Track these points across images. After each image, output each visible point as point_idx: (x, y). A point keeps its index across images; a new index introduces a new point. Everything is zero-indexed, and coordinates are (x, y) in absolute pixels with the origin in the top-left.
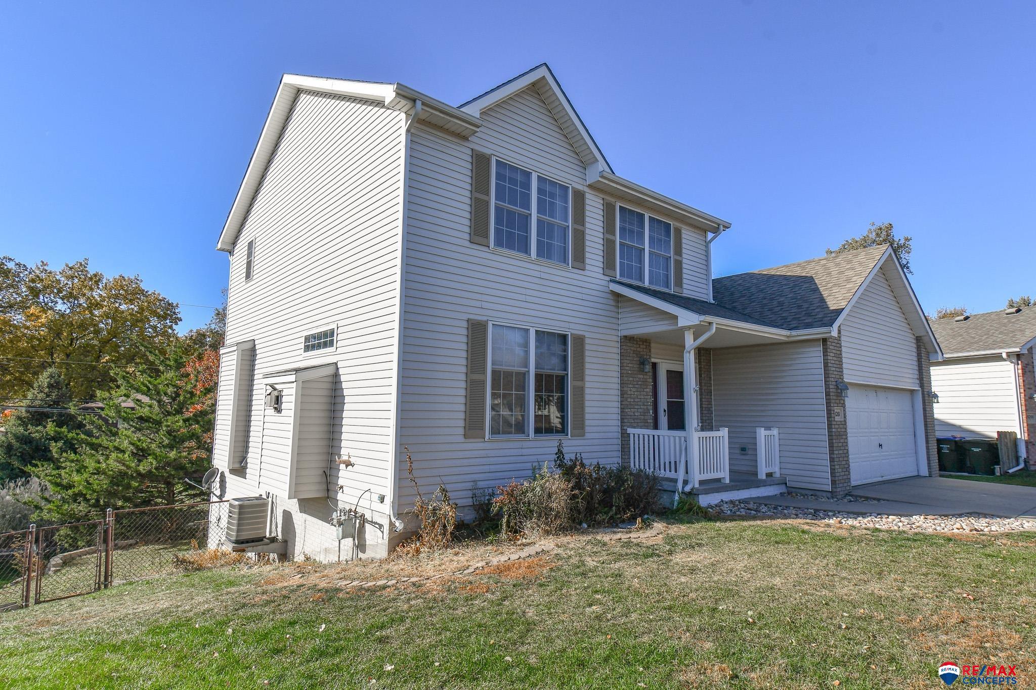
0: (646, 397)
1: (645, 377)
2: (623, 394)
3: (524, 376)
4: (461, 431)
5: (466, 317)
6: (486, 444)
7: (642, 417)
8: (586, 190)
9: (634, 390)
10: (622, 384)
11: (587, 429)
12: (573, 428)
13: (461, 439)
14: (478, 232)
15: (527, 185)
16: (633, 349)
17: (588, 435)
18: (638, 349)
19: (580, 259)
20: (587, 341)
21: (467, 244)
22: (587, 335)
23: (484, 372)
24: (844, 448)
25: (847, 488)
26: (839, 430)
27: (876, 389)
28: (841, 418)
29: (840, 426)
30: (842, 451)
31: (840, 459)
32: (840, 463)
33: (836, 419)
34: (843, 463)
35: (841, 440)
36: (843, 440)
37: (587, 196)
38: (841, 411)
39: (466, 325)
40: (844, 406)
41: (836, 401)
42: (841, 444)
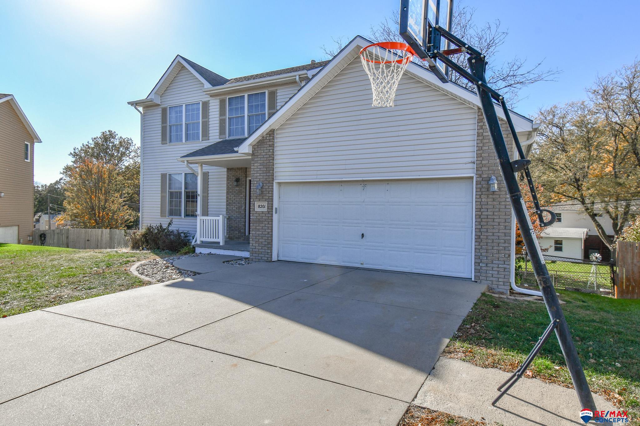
0: (241, 199)
1: (240, 188)
2: (227, 198)
3: (181, 193)
4: (160, 214)
5: (160, 173)
6: (167, 219)
7: (237, 210)
8: (210, 99)
9: (233, 196)
10: (228, 193)
13: (160, 217)
14: (163, 139)
15: (181, 111)
16: (232, 174)
18: (236, 174)
19: (205, 135)
20: (210, 174)
21: (161, 145)
22: (209, 171)
24: (263, 230)
25: (263, 258)
26: (258, 217)
27: (364, 183)
28: (265, 210)
29: (261, 215)
30: (261, 233)
31: (257, 238)
32: (257, 240)
33: (257, 209)
34: (260, 240)
35: (261, 225)
36: (263, 225)
37: (210, 102)
38: (266, 204)
39: (160, 176)
40: (270, 200)
41: (258, 197)
42: (260, 228)
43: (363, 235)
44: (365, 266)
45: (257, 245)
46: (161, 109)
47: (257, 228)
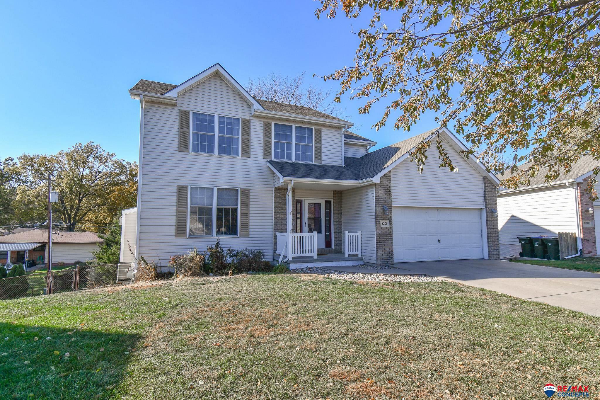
2: (275, 216)
3: (210, 209)
4: (174, 234)
5: (176, 184)
6: (187, 240)
8: (251, 118)
10: (275, 211)
11: (251, 233)
12: (241, 232)
13: (174, 237)
14: (183, 146)
15: (213, 122)
16: (281, 193)
17: (250, 236)
18: (285, 194)
19: (247, 152)
20: (251, 191)
21: (177, 152)
22: (251, 188)
23: (186, 208)
24: (388, 241)
25: (388, 262)
26: (383, 232)
27: (438, 209)
28: (388, 226)
29: (385, 230)
30: (386, 243)
31: (383, 247)
32: (383, 249)
33: (382, 226)
34: (386, 249)
35: (385, 237)
36: (387, 237)
37: (252, 121)
38: (388, 222)
39: (176, 188)
40: (390, 219)
41: (383, 217)
42: (385, 239)
43: (439, 240)
44: (441, 259)
45: (383, 253)
46: (178, 111)
47: (383, 240)
